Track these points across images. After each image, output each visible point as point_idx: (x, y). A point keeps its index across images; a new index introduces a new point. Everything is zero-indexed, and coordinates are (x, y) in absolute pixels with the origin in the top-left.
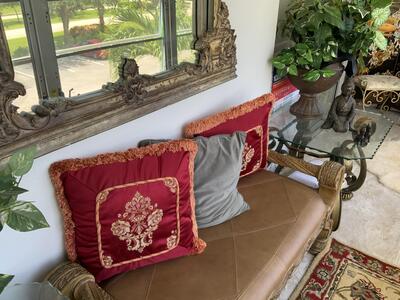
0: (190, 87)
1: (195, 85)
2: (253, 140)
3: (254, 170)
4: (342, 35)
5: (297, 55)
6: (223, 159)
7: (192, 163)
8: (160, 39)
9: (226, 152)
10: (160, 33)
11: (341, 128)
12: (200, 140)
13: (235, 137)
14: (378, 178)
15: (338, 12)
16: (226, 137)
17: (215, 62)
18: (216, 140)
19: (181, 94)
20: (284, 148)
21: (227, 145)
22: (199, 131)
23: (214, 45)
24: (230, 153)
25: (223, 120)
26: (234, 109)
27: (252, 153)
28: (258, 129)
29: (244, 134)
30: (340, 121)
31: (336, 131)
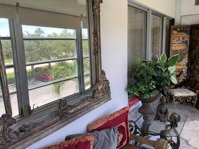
0: (90, 107)
1: (92, 106)
2: (121, 130)
3: (124, 145)
4: (157, 78)
5: (138, 87)
6: (107, 142)
7: (92, 147)
8: (76, 77)
9: (108, 139)
10: (77, 75)
11: (163, 120)
12: (95, 133)
13: (112, 130)
14: (187, 142)
15: (153, 69)
16: (108, 130)
17: (101, 95)
18: (103, 132)
19: (86, 111)
20: (138, 130)
21: (108, 134)
22: (95, 128)
23: (100, 88)
24: (110, 139)
25: (106, 121)
26: (111, 115)
27: (121, 136)
28: (123, 124)
29: (116, 128)
30: (162, 116)
31: (161, 121)
